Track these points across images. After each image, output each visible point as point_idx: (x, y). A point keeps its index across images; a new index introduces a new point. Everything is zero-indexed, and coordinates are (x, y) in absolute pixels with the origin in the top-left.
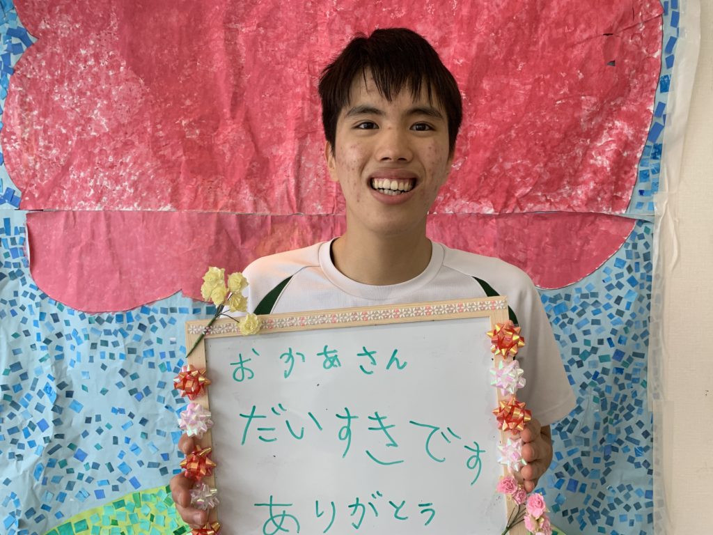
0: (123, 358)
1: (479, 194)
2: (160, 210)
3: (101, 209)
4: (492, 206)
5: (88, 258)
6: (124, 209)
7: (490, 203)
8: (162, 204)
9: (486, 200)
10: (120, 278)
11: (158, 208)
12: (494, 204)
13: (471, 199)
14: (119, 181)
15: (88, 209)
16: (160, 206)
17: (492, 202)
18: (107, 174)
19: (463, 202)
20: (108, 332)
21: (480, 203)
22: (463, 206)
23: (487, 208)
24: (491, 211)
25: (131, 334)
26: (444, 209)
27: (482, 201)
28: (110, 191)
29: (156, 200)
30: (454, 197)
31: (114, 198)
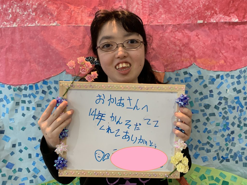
0: (34, 110)
1: (229, 12)
2: (51, 25)
3: (16, 26)
4: (237, 17)
5: (11, 55)
6: (30, 25)
7: (236, 16)
8: (52, 21)
9: (233, 14)
10: (30, 65)
11: (50, 24)
12: (238, 17)
13: (225, 14)
14: (26, 9)
15: (8, 26)
16: (51, 23)
17: (237, 16)
18: (19, 5)
19: (221, 16)
20: (25, 96)
21: (230, 16)
22: (221, 18)
23: (234, 19)
24: (237, 20)
25: (38, 96)
26: (210, 20)
27: (231, 15)
28: (21, 15)
29: (49, 20)
30: (216, 13)
31: (23, 19)
